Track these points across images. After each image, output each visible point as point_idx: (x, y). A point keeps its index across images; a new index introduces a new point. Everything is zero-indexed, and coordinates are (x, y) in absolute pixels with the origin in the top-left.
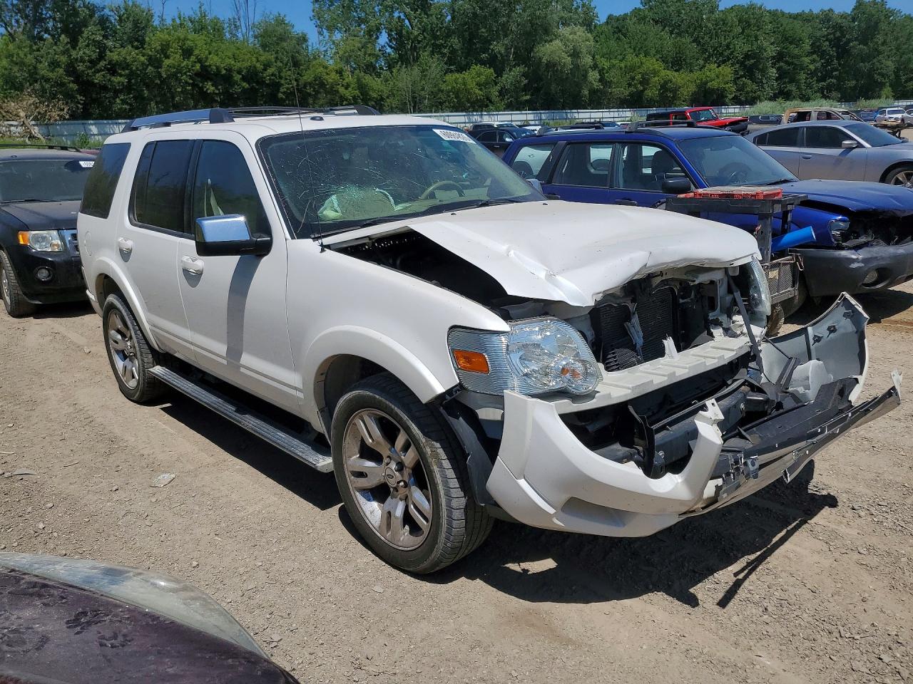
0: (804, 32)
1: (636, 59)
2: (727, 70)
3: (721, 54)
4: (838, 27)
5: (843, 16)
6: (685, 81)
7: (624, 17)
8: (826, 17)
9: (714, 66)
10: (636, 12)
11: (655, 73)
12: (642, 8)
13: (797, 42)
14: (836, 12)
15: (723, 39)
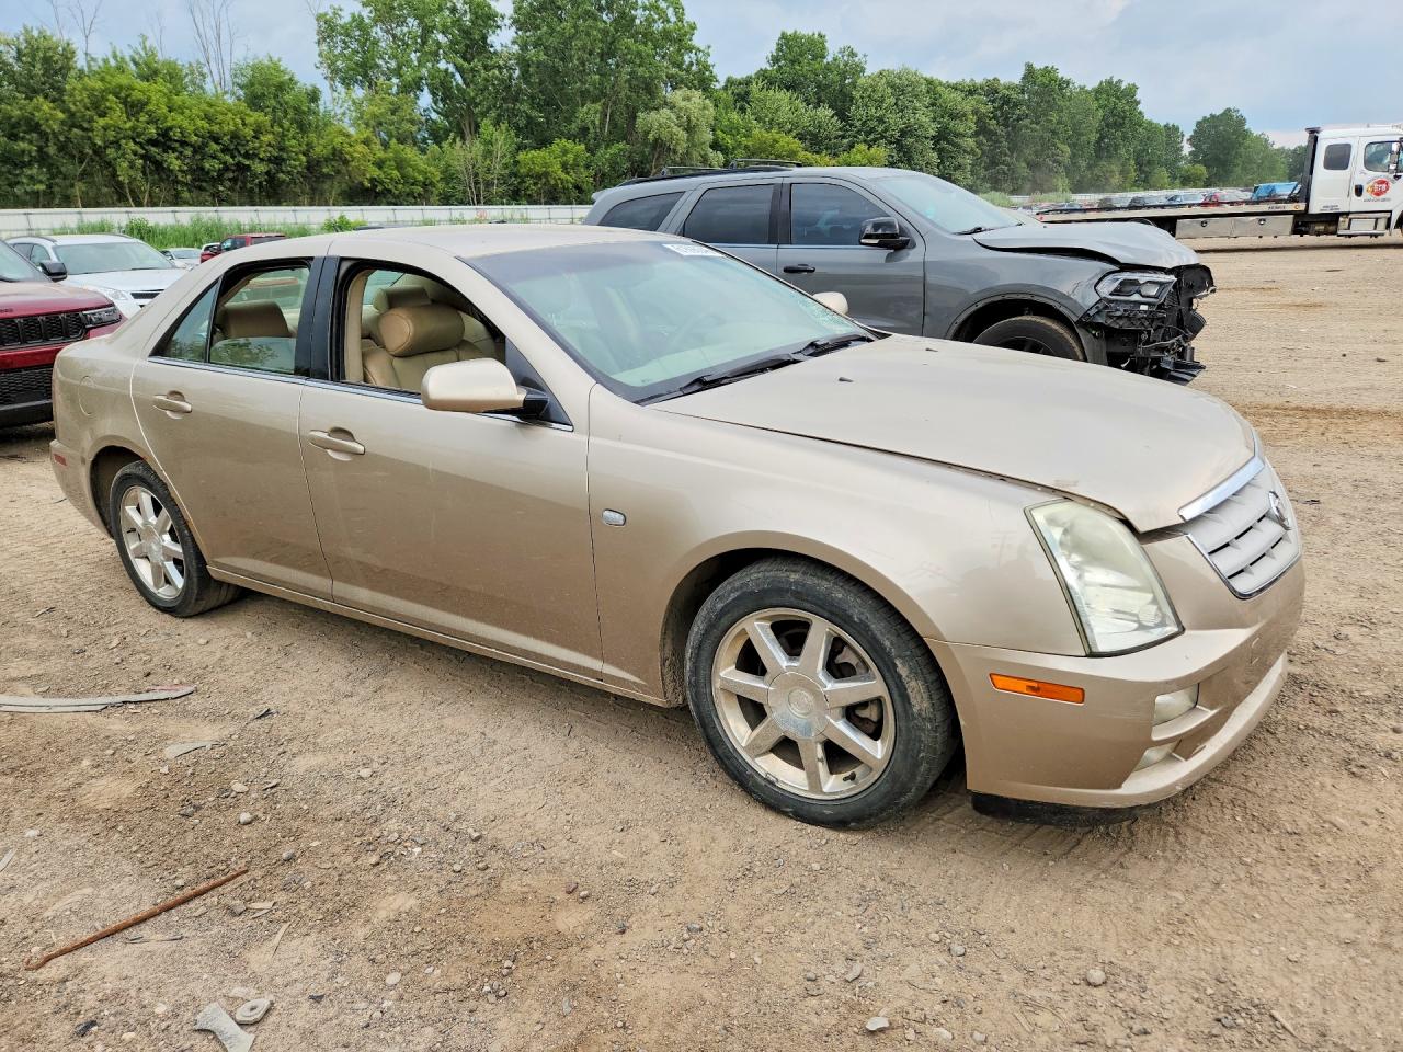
0: (968, 106)
3: (872, 130)
4: (1006, 100)
5: (1011, 87)
7: (748, 82)
8: (991, 89)
9: (863, 147)
10: (763, 74)
12: (769, 68)
13: (962, 116)
14: (1002, 82)
15: (874, 110)
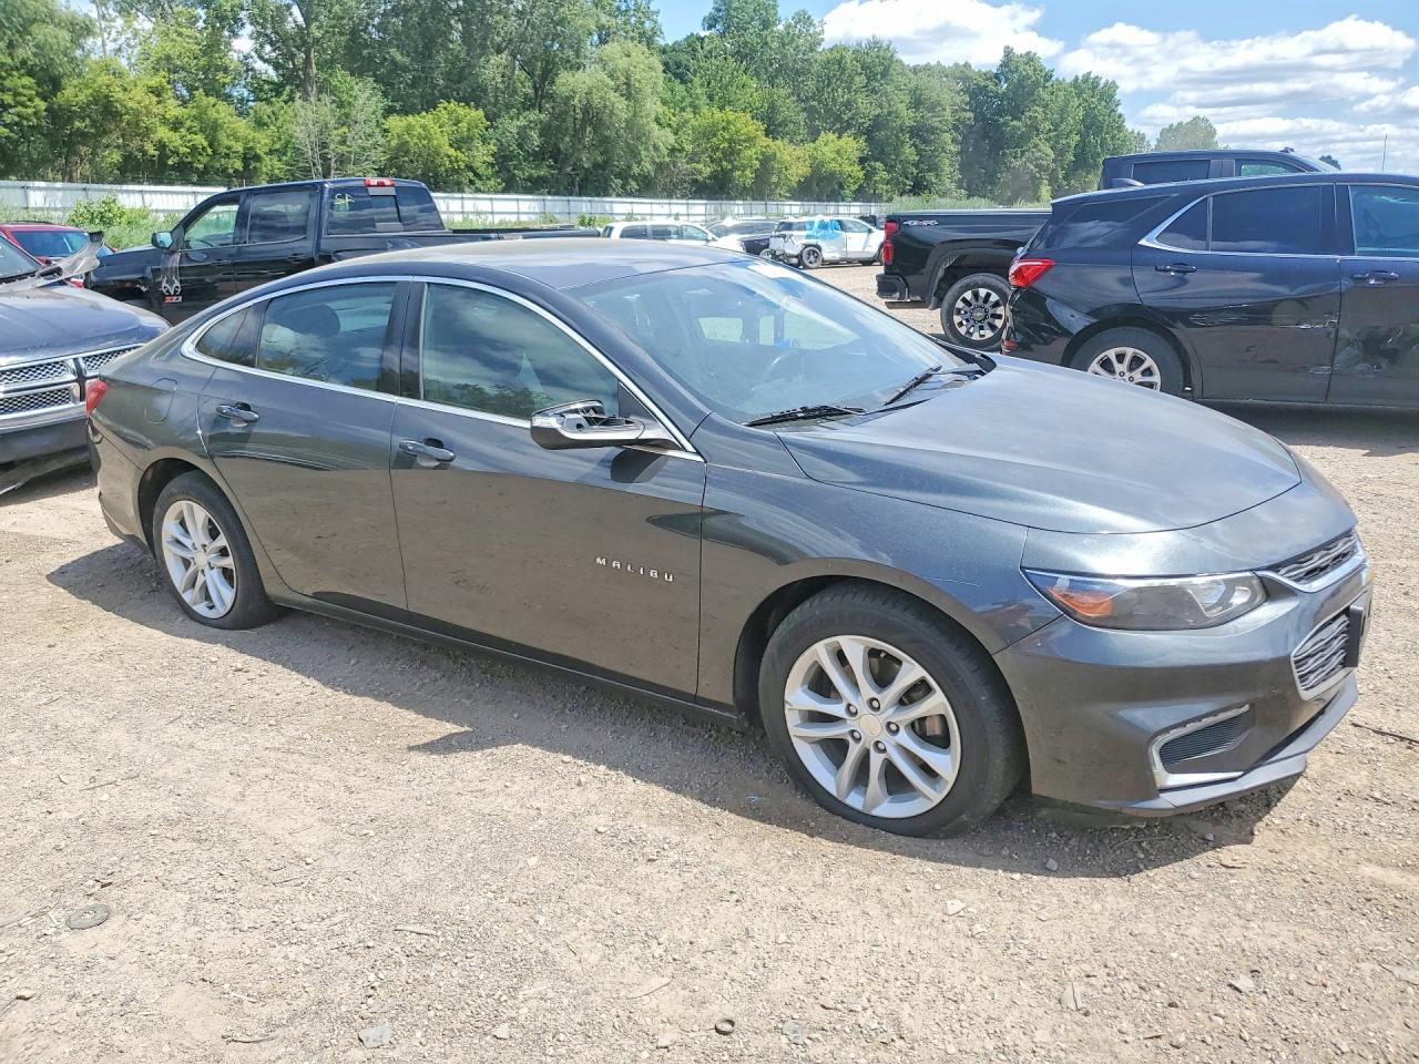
1: (718, 115)
2: (852, 145)
4: (982, 91)
5: (987, 76)
6: (794, 158)
9: (831, 136)
10: (693, 39)
11: (751, 140)
12: (702, 33)
14: (976, 69)
